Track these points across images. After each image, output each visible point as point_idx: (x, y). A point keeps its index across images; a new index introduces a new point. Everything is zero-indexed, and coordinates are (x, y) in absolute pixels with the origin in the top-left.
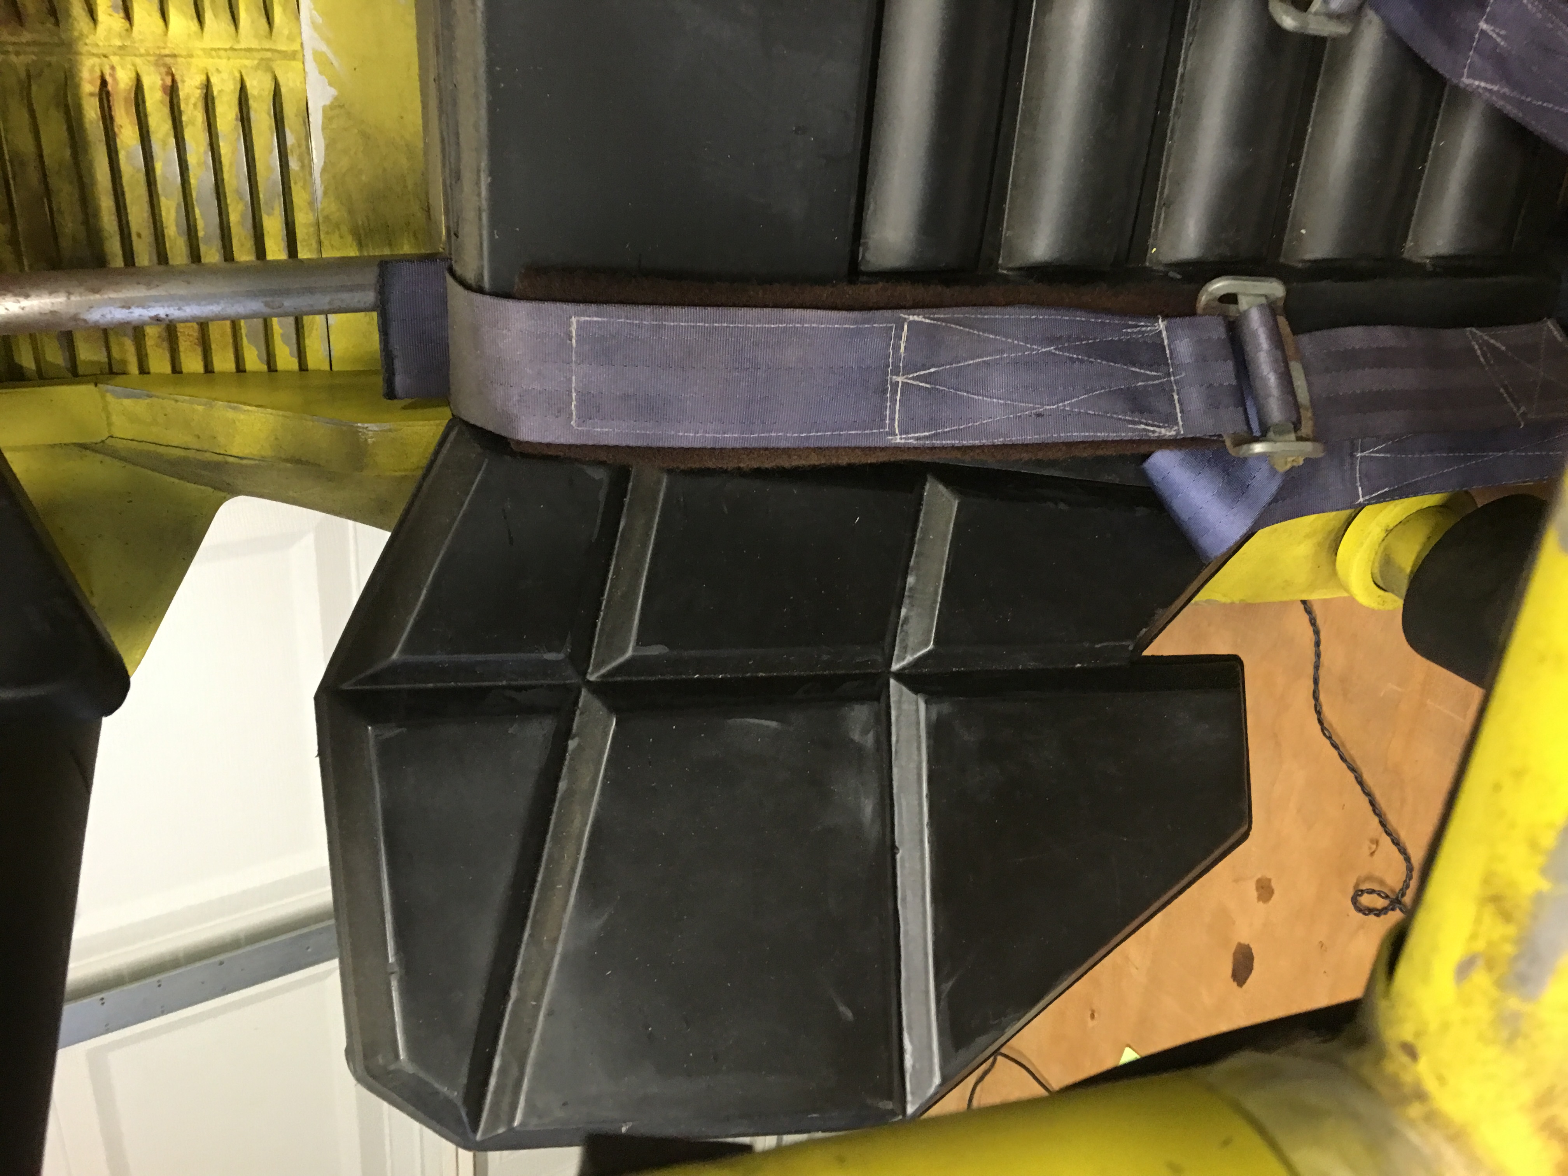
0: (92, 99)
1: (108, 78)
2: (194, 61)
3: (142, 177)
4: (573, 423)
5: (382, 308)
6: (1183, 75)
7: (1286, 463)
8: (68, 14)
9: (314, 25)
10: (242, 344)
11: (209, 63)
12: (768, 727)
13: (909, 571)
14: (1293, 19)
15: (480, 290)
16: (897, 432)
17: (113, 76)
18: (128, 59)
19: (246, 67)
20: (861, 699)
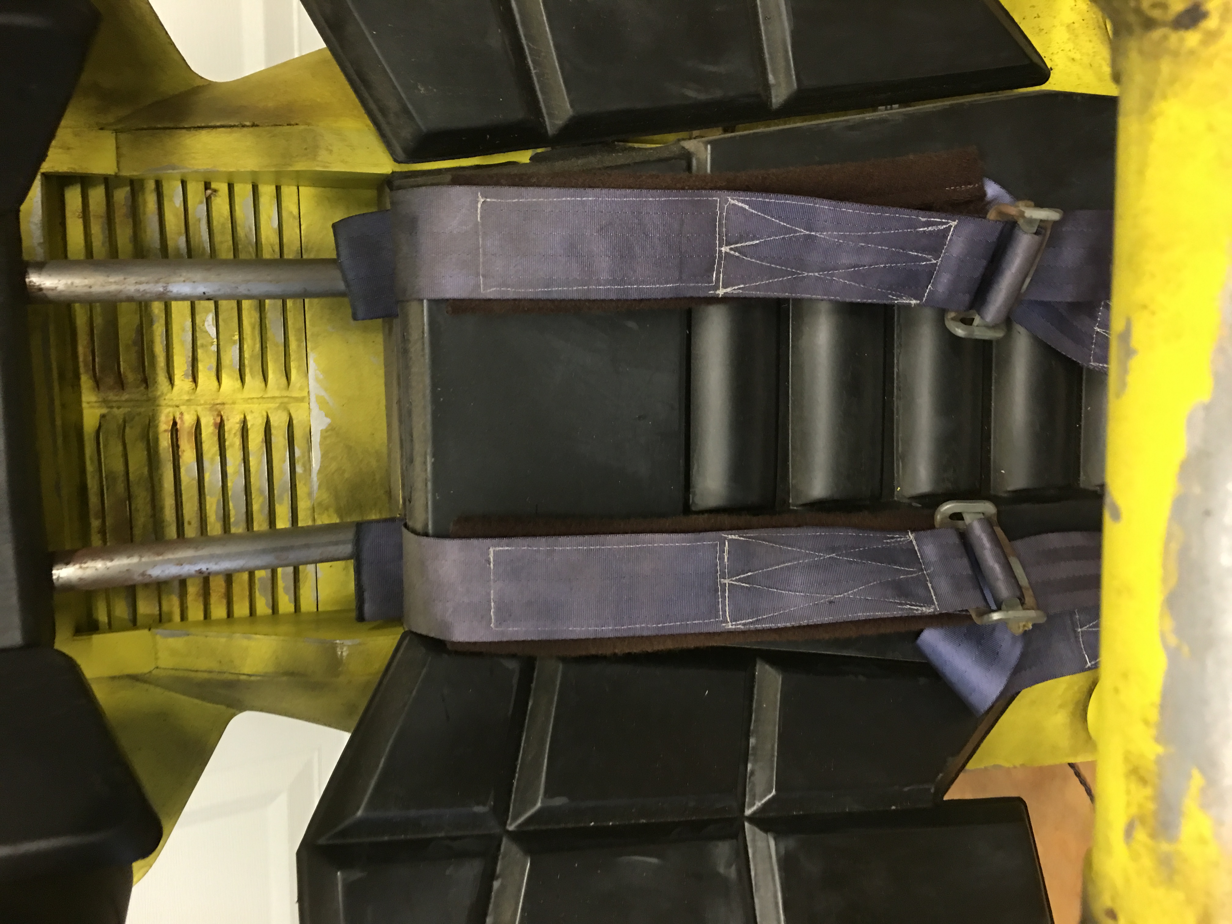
0: (166, 434)
1: (178, 420)
2: (237, 406)
3: (195, 483)
4: (492, 625)
5: (357, 557)
6: (898, 373)
7: (1019, 627)
8: (155, 382)
9: (317, 380)
10: (255, 596)
11: (246, 407)
12: (650, 863)
13: (750, 734)
14: (962, 330)
15: (426, 535)
16: (729, 620)
17: (181, 418)
18: (192, 407)
19: (270, 408)
20: (723, 838)
